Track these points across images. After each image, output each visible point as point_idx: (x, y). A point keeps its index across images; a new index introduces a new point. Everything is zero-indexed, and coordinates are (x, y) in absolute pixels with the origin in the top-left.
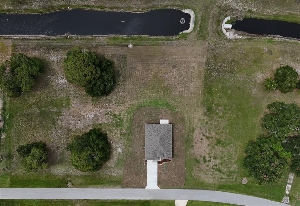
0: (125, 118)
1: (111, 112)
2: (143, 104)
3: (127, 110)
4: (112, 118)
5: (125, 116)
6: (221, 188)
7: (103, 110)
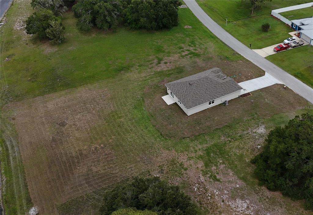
5: (197, 148)
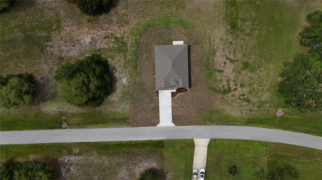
0: (130, 42)
1: (112, 34)
2: (151, 23)
3: (131, 31)
4: (114, 42)
5: (130, 39)
6: (251, 122)
7: (102, 32)
